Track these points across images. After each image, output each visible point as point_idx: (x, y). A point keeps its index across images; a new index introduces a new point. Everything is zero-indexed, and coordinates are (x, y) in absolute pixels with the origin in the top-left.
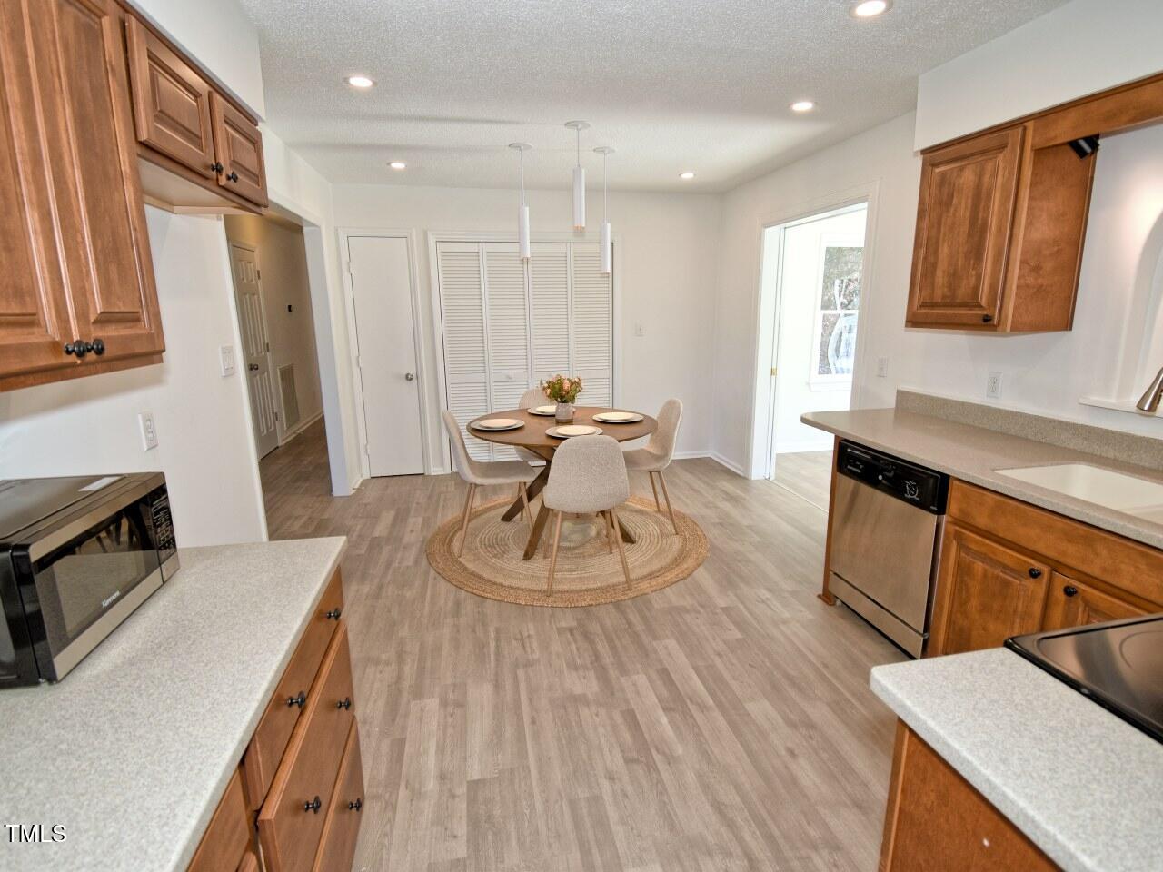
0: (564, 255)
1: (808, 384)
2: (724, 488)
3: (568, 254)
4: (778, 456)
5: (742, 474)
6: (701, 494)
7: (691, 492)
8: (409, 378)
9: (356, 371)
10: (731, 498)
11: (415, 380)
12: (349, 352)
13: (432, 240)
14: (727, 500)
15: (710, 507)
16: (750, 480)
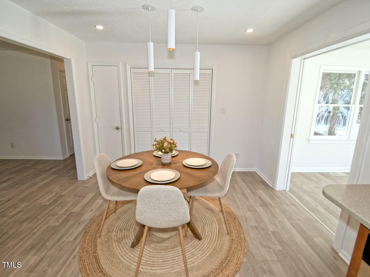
0: (189, 75)
1: (309, 140)
2: (260, 196)
3: (191, 74)
4: (292, 173)
5: (271, 186)
6: (247, 199)
7: (242, 196)
8: (117, 128)
9: (95, 125)
10: (264, 204)
11: (120, 129)
12: (92, 116)
13: (128, 68)
14: (261, 206)
15: (251, 211)
16: (275, 190)
